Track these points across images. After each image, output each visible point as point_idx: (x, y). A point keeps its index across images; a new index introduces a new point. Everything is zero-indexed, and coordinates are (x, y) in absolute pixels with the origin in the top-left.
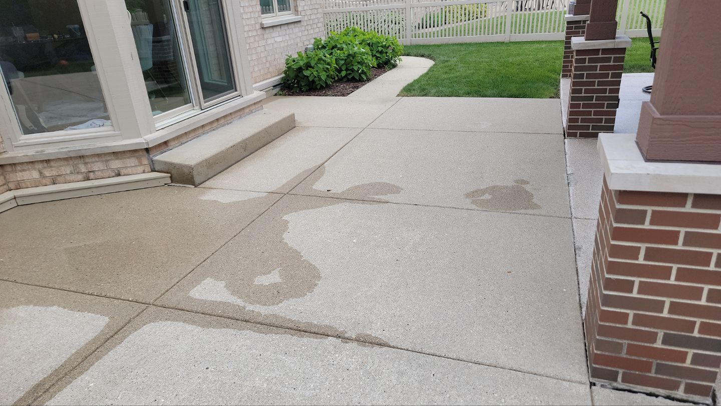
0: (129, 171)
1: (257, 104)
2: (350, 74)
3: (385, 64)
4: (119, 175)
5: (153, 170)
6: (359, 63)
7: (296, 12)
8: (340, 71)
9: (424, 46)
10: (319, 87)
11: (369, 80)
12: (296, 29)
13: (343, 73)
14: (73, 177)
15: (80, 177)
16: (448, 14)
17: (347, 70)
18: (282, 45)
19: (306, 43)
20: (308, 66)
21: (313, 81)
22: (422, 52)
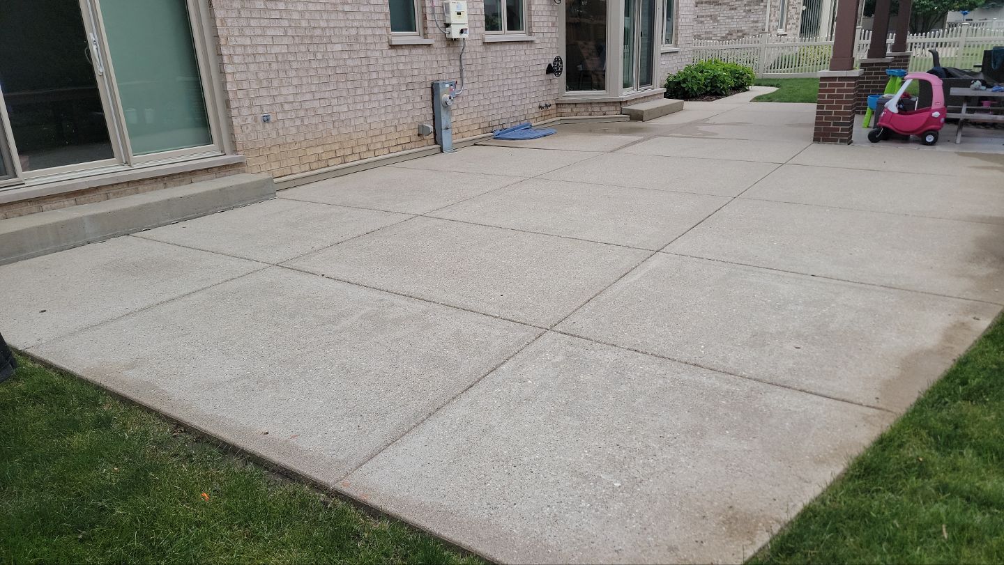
0: (610, 113)
1: (653, 96)
2: (713, 90)
3: (740, 87)
4: (605, 115)
5: (621, 114)
6: (721, 82)
7: (676, 45)
8: (706, 86)
9: (774, 80)
10: (691, 95)
11: (726, 96)
12: (674, 57)
13: (709, 89)
14: (584, 114)
15: (588, 113)
16: (802, 57)
17: (711, 86)
18: (666, 67)
19: (679, 68)
20: (685, 81)
21: (688, 91)
22: (772, 83)
